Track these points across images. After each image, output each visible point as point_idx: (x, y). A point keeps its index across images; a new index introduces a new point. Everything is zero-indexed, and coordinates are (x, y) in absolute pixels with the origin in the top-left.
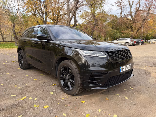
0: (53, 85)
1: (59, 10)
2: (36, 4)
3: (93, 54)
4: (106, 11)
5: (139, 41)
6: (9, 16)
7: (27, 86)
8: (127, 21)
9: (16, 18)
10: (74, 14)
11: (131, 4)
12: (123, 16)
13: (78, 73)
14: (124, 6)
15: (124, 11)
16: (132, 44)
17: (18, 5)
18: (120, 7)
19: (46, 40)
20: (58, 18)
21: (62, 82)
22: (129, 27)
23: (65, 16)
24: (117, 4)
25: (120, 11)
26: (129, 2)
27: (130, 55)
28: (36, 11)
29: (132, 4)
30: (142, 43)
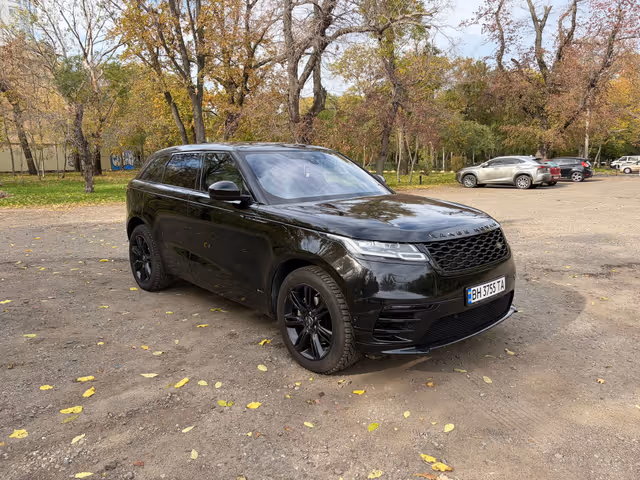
0: (262, 343)
1: (253, 44)
2: (160, 26)
3: (385, 250)
4: (438, 47)
5: (574, 165)
6: (52, 69)
7: (180, 349)
8: (526, 88)
9: (81, 76)
10: (314, 66)
11: (541, 17)
12: (509, 65)
13: (342, 306)
14: (511, 27)
15: (512, 48)
16: (544, 179)
17: (86, 24)
18: (497, 32)
19: (238, 202)
20: (246, 76)
21: (293, 335)
22: (533, 111)
23: (275, 69)
24: (482, 20)
25: (495, 46)
26: (532, 8)
27: (503, 247)
28: (163, 51)
29: (546, 17)
30: (586, 175)
